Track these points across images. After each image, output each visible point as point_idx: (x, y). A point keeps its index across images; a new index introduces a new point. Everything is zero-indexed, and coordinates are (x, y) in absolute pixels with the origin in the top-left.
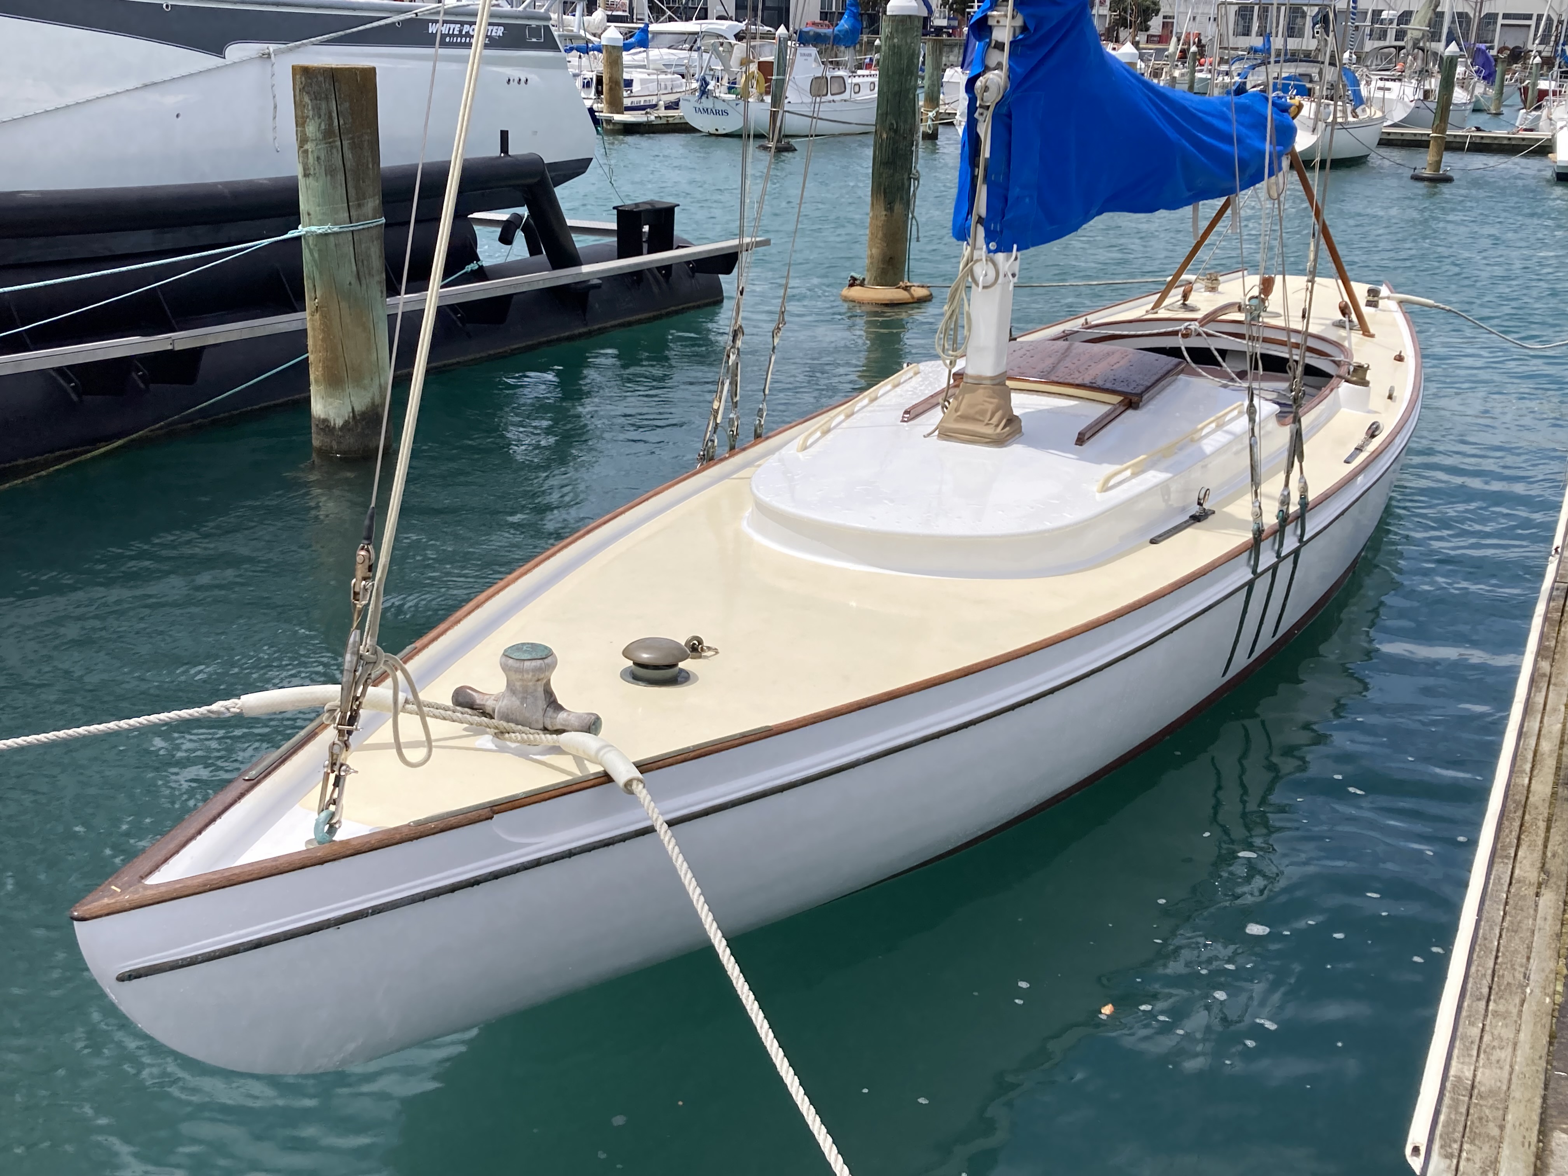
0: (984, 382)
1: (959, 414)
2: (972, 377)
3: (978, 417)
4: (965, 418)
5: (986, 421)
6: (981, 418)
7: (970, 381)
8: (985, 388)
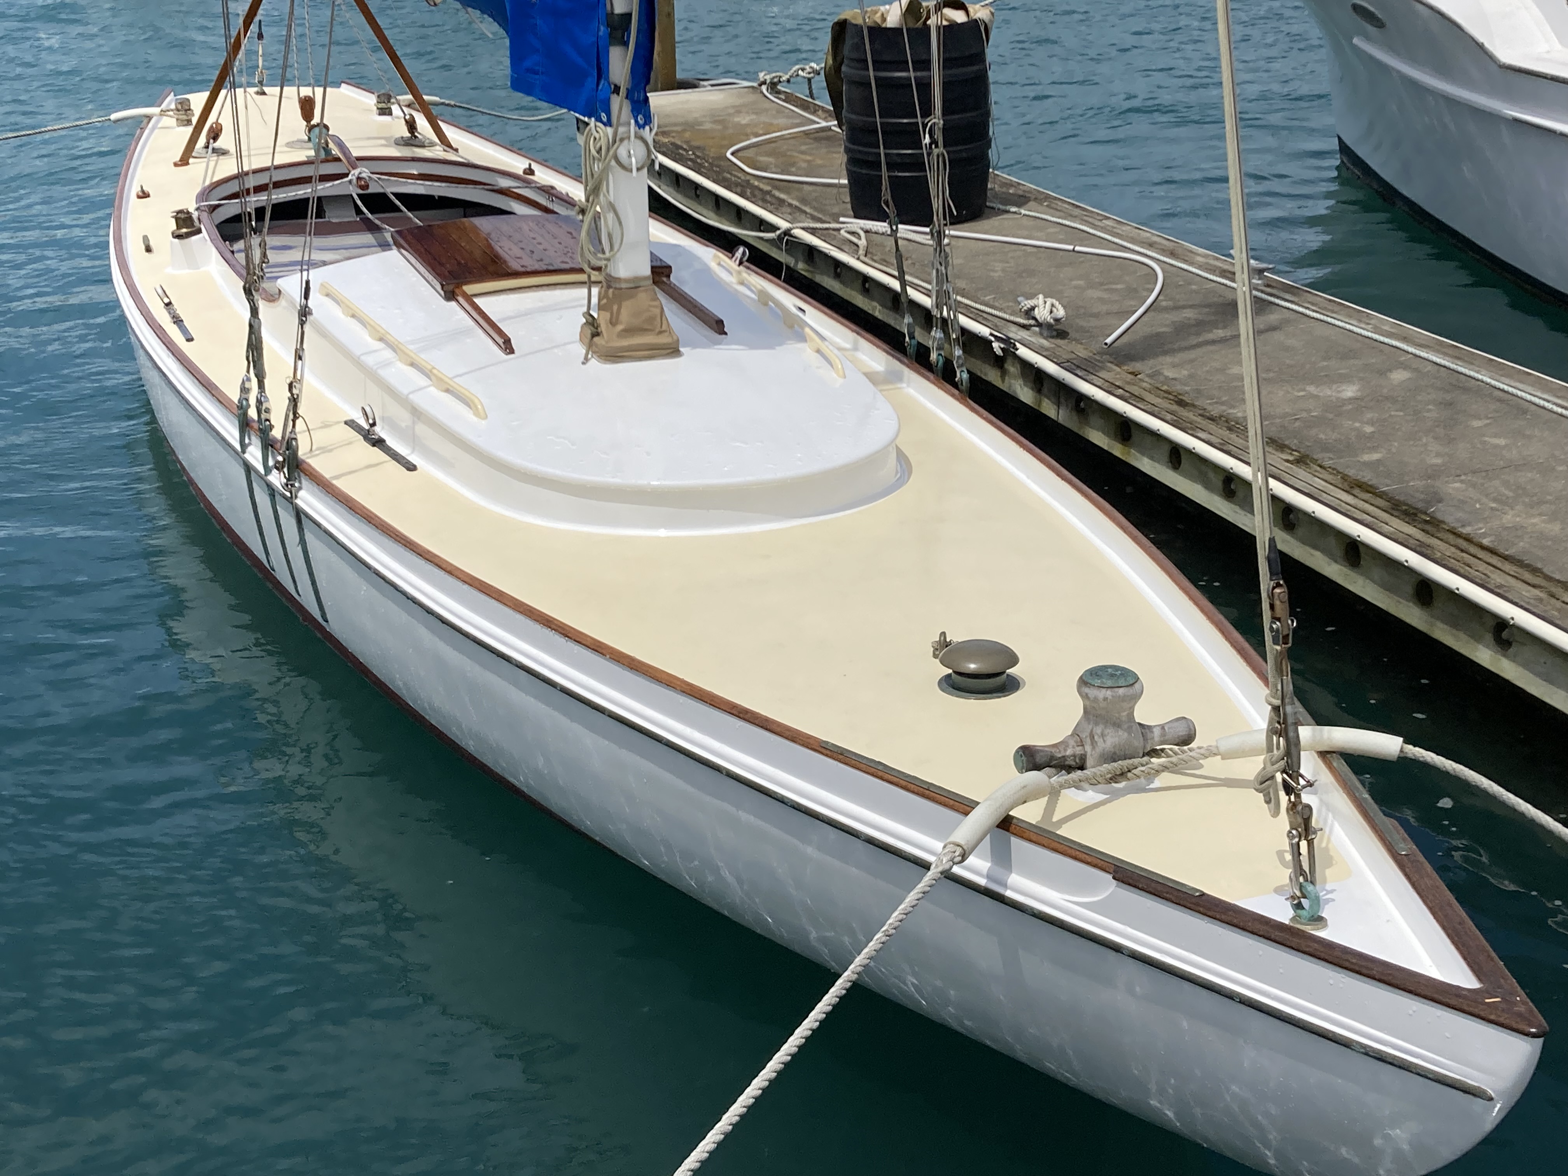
0: (642, 284)
1: (620, 327)
2: (627, 281)
3: (646, 327)
4: (629, 331)
5: (657, 330)
6: (649, 327)
7: (624, 285)
8: (646, 291)
